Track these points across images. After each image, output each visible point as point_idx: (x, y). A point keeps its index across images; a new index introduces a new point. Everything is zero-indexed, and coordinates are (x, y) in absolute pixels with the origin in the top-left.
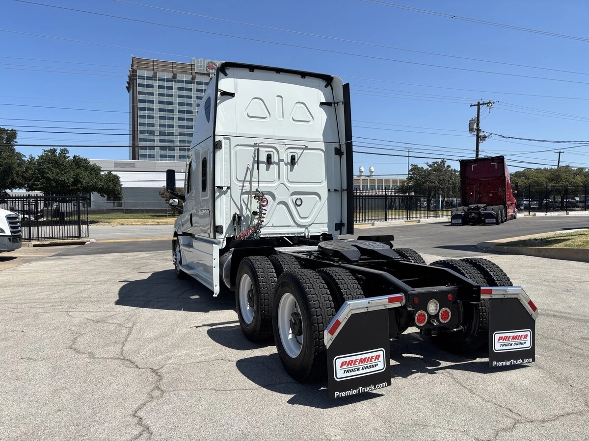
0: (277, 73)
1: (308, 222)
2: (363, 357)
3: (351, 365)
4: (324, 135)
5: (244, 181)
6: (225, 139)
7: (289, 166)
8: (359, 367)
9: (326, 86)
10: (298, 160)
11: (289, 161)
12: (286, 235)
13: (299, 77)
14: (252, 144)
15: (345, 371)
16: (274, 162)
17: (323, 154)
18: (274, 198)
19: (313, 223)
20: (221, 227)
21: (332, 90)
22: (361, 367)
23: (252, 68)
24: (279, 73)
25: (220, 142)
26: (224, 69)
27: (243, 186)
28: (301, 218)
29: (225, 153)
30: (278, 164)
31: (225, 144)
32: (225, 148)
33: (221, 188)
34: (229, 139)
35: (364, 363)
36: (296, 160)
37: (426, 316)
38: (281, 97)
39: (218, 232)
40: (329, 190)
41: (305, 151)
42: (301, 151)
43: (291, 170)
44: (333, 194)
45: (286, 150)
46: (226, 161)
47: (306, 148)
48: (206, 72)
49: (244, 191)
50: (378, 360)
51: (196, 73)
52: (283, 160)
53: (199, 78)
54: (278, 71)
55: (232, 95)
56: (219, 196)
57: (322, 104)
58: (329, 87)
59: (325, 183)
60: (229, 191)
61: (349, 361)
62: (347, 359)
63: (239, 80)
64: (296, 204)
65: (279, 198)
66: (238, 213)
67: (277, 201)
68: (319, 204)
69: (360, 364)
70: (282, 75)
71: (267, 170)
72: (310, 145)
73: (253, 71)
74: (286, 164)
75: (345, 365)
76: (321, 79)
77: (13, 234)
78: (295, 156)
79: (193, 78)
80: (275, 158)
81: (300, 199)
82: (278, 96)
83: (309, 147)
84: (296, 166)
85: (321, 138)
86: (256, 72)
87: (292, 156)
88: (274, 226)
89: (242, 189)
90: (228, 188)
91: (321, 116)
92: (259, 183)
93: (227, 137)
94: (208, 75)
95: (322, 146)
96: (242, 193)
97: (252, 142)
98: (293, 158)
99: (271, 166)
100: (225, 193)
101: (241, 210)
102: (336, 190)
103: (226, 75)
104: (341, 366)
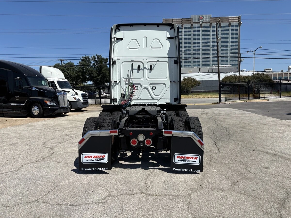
0: (144, 26)
1: (159, 98)
2: (96, 155)
3: (89, 158)
4: (168, 54)
5: (127, 79)
6: (118, 59)
7: (149, 71)
8: (93, 159)
9: (171, 29)
10: (154, 67)
11: (149, 68)
12: (148, 104)
13: (156, 26)
14: (131, 61)
15: (86, 160)
16: (142, 69)
17: (167, 64)
18: (141, 86)
19: (161, 98)
20: (116, 99)
21: (175, 30)
22: (95, 159)
23: (132, 25)
24: (145, 26)
25: (115, 61)
26: (118, 27)
27: (126, 81)
28: (155, 95)
29: (118, 66)
30: (143, 70)
31: (118, 62)
32: (118, 64)
33: (116, 82)
34: (120, 59)
35: (96, 158)
36: (153, 67)
37: (137, 142)
38: (146, 37)
39: (115, 101)
40: (171, 82)
41: (157, 63)
42: (156, 63)
43: (150, 72)
44: (173, 84)
45: (147, 63)
46: (118, 70)
47: (158, 61)
48: (198, 21)
49: (126, 83)
50: (104, 157)
51: (193, 23)
52: (146, 68)
53: (195, 25)
54: (145, 25)
55: (122, 39)
56: (115, 85)
57: (168, 38)
58: (173, 30)
59: (168, 78)
60: (120, 83)
61: (89, 156)
62: (88, 155)
63: (125, 32)
64: (152, 89)
65: (144, 86)
66: (124, 93)
67: (143, 87)
68: (165, 89)
69: (94, 158)
70: (147, 27)
71: (138, 73)
72: (160, 60)
73: (132, 27)
74: (147, 70)
75: (87, 157)
76: (168, 26)
77: (84, 101)
78: (152, 66)
79: (192, 25)
80: (142, 67)
81: (155, 86)
82: (144, 37)
83: (160, 61)
84: (153, 71)
85: (167, 56)
86: (134, 27)
87: (151, 65)
88: (141, 99)
89: (126, 82)
90: (120, 82)
91: (167, 45)
92: (132, 79)
93: (119, 59)
94: (199, 23)
95: (167, 60)
96: (126, 84)
97: (130, 60)
98: (151, 66)
99: (140, 71)
100: (118, 84)
101: (125, 92)
102: (174, 82)
103: (119, 30)
104: (85, 158)
